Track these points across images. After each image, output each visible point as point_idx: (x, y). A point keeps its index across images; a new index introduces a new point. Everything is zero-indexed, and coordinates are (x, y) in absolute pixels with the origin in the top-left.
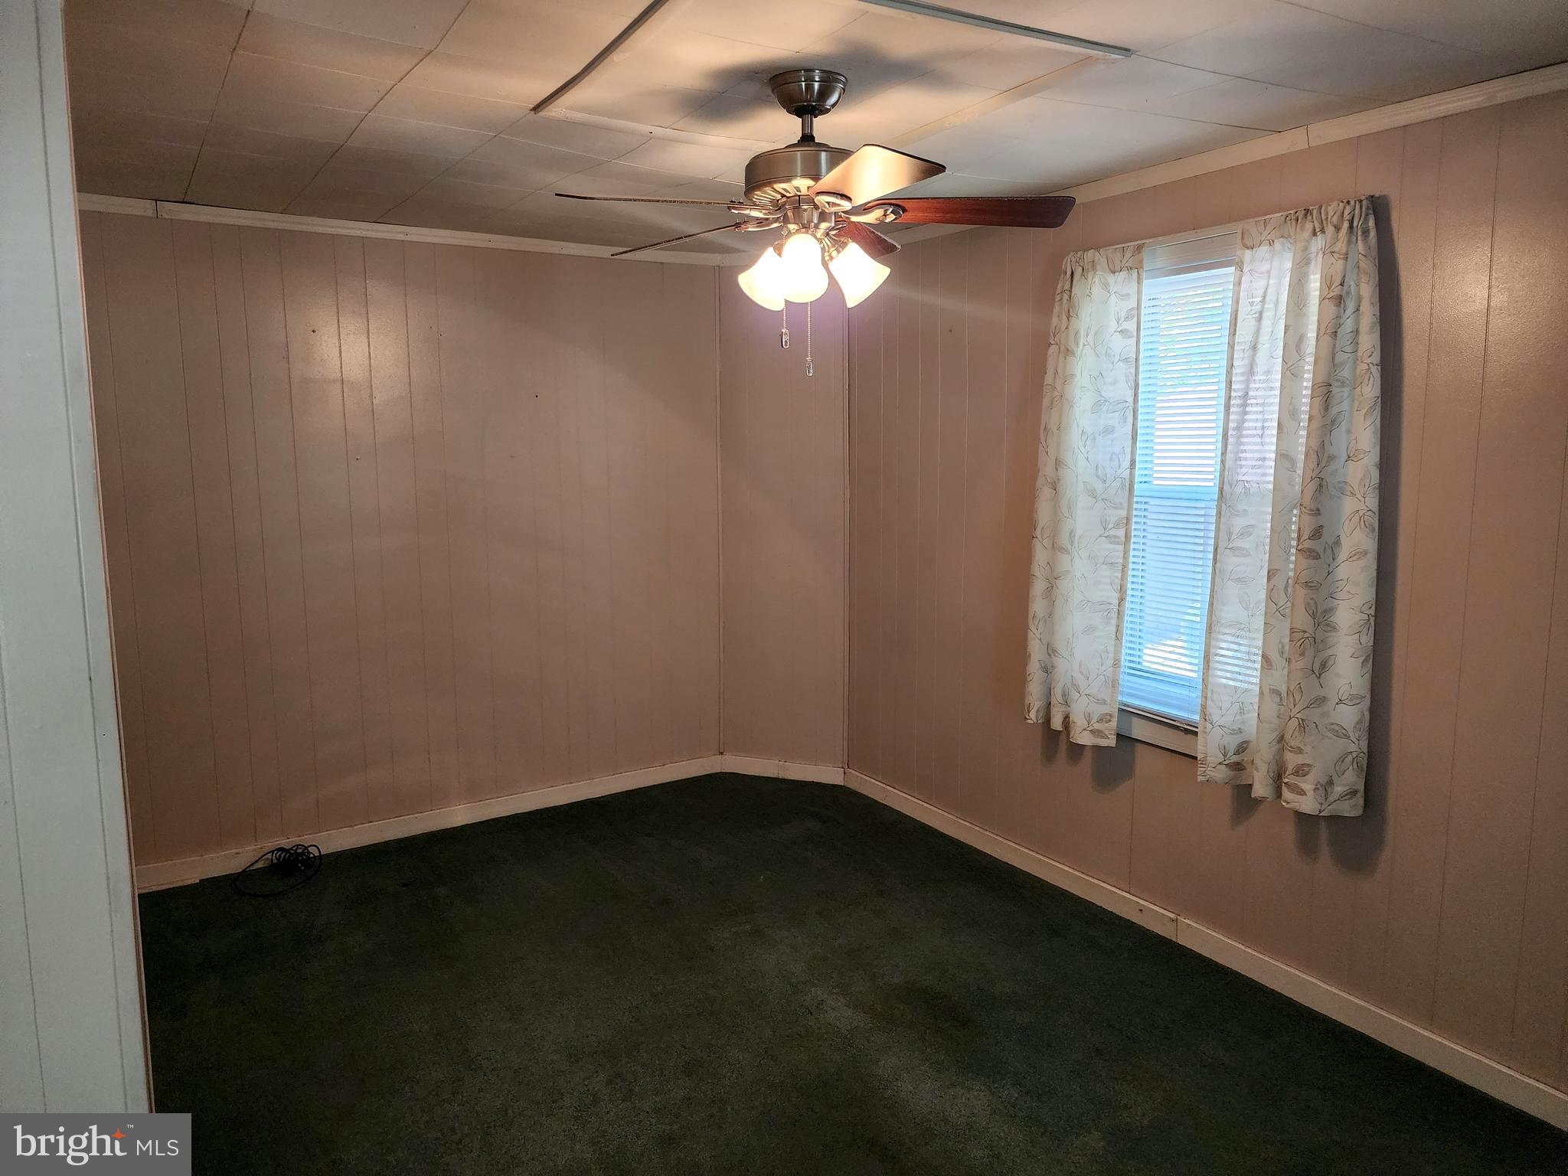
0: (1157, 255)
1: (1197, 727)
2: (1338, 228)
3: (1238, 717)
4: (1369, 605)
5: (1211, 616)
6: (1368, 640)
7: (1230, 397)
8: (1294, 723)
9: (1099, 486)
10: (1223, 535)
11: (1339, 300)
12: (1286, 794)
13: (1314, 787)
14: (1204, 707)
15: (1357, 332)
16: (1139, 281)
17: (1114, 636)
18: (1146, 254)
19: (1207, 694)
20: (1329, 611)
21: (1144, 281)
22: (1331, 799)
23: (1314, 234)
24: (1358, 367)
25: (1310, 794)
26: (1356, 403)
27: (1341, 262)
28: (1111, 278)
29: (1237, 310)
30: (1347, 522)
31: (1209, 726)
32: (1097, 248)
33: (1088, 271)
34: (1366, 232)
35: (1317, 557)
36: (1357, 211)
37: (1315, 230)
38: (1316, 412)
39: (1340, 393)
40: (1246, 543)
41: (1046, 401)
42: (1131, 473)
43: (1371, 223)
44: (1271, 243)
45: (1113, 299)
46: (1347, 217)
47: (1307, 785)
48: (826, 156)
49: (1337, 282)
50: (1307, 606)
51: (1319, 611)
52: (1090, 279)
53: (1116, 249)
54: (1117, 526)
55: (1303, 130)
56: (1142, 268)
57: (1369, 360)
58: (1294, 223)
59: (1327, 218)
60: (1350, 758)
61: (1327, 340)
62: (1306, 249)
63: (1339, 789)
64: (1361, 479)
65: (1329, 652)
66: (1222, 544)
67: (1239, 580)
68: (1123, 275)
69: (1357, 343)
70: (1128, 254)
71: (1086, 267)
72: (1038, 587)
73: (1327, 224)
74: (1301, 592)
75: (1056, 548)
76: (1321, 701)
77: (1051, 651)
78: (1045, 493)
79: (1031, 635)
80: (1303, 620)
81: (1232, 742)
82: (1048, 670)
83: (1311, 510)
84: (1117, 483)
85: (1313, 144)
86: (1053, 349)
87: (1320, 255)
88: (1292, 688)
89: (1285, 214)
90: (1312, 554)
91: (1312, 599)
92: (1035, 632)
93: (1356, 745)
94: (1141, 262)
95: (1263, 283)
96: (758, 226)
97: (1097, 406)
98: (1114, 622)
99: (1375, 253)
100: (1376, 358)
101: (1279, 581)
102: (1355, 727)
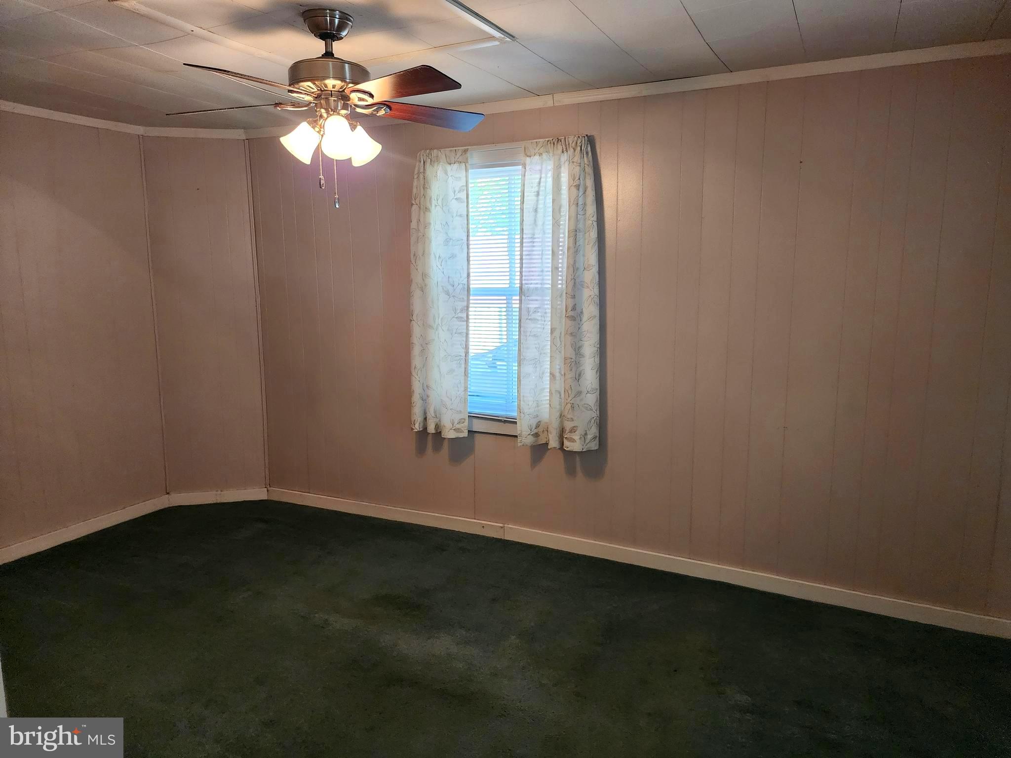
0: (475, 156)
1: (516, 419)
2: (575, 150)
3: (536, 409)
4: (597, 343)
5: (520, 356)
6: (597, 360)
7: (523, 238)
8: (569, 405)
9: (450, 288)
10: (524, 312)
11: (578, 187)
12: (566, 443)
13: (579, 437)
14: (519, 407)
15: (585, 204)
16: (466, 170)
17: (464, 374)
18: (468, 154)
19: (520, 398)
20: (580, 347)
21: (470, 171)
22: (587, 442)
23: (563, 152)
24: (587, 222)
25: (578, 441)
26: (587, 241)
27: (578, 167)
28: (449, 168)
29: (524, 190)
30: (585, 302)
31: (522, 415)
32: (439, 148)
33: (434, 162)
34: (587, 153)
35: (575, 320)
36: (583, 142)
37: (563, 149)
38: (571, 245)
39: (580, 235)
40: (537, 316)
41: (413, 239)
42: (468, 281)
43: (589, 149)
44: (540, 154)
45: (450, 180)
46: (579, 144)
47: (576, 437)
48: (349, 67)
49: (577, 178)
50: (572, 345)
51: (577, 347)
52: (435, 167)
53: (451, 150)
54: (462, 311)
55: (551, 96)
56: (468, 162)
57: (592, 219)
58: (552, 145)
59: (569, 144)
60: (593, 421)
61: (573, 207)
62: (560, 159)
63: (589, 437)
64: (592, 280)
65: (581, 368)
66: (524, 318)
67: (535, 335)
68: (456, 166)
69: (585, 210)
70: (459, 154)
71: (433, 159)
72: (416, 350)
73: (569, 147)
74: (569, 338)
75: (426, 326)
76: (579, 393)
77: (426, 387)
78: (417, 294)
79: (413, 379)
80: (570, 353)
81: (534, 423)
82: (425, 399)
83: (572, 296)
84: (461, 286)
85: (556, 104)
86: (414, 207)
87: (567, 163)
88: (567, 388)
89: (548, 139)
90: (573, 318)
91: (574, 342)
92: (417, 377)
93: (595, 414)
94: (467, 159)
95: (538, 176)
96: (293, 107)
97: (447, 241)
98: (463, 366)
99: (592, 164)
100: (595, 218)
101: (557, 334)
102: (595, 404)
